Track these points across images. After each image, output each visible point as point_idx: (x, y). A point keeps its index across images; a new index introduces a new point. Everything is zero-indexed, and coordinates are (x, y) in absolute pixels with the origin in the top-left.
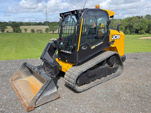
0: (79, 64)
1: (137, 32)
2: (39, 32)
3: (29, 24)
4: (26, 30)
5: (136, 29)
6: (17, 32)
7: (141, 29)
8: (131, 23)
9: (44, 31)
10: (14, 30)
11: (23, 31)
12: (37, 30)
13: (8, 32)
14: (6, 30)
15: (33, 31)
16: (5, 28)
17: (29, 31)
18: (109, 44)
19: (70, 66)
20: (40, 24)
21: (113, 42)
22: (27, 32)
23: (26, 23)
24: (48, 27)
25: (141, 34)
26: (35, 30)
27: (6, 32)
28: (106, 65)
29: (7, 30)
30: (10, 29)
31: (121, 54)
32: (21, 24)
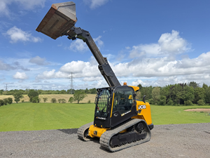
0: (112, 128)
1: (182, 102)
2: (61, 102)
3: (49, 92)
4: (45, 99)
5: (181, 99)
6: (34, 102)
7: (187, 99)
8: (174, 92)
9: (67, 100)
10: (31, 100)
11: (42, 101)
12: (59, 100)
13: (23, 101)
14: (21, 100)
15: (54, 101)
16: (21, 97)
17: (49, 101)
18: (136, 113)
19: (104, 130)
20: (63, 92)
21: (140, 111)
22: (47, 102)
23: (46, 91)
24: (72, 96)
25: (187, 105)
26: (57, 100)
27: (20, 101)
28: (135, 131)
29: (23, 99)
30: (26, 98)
31: (148, 123)
32: (40, 92)
